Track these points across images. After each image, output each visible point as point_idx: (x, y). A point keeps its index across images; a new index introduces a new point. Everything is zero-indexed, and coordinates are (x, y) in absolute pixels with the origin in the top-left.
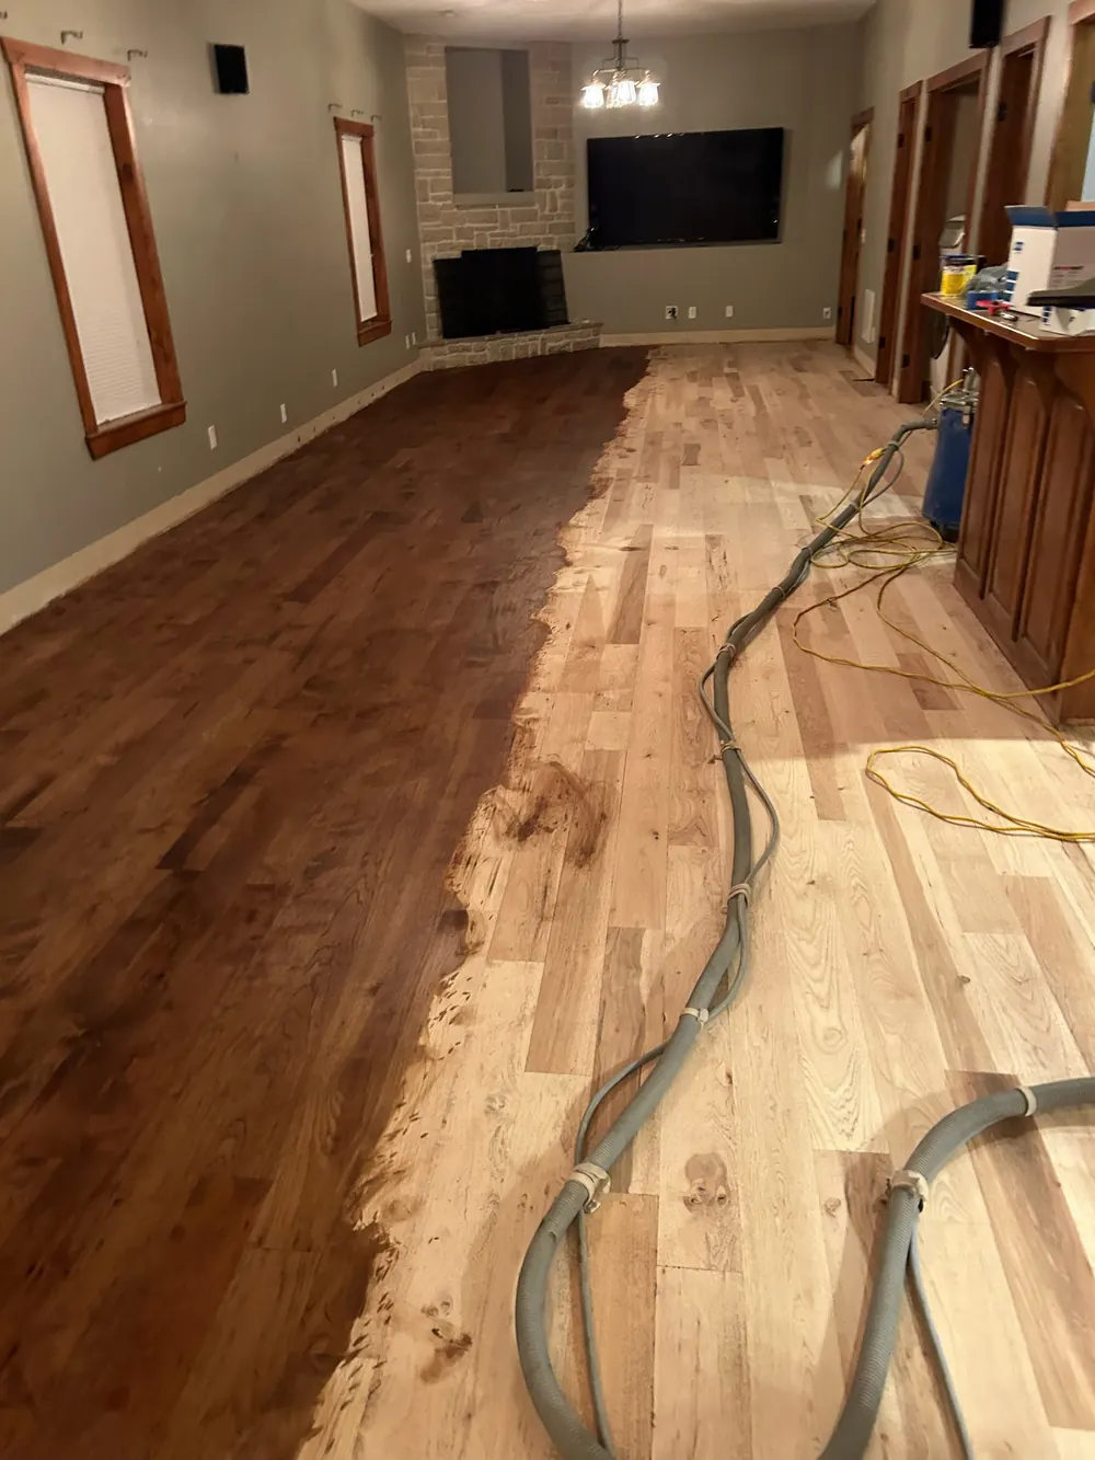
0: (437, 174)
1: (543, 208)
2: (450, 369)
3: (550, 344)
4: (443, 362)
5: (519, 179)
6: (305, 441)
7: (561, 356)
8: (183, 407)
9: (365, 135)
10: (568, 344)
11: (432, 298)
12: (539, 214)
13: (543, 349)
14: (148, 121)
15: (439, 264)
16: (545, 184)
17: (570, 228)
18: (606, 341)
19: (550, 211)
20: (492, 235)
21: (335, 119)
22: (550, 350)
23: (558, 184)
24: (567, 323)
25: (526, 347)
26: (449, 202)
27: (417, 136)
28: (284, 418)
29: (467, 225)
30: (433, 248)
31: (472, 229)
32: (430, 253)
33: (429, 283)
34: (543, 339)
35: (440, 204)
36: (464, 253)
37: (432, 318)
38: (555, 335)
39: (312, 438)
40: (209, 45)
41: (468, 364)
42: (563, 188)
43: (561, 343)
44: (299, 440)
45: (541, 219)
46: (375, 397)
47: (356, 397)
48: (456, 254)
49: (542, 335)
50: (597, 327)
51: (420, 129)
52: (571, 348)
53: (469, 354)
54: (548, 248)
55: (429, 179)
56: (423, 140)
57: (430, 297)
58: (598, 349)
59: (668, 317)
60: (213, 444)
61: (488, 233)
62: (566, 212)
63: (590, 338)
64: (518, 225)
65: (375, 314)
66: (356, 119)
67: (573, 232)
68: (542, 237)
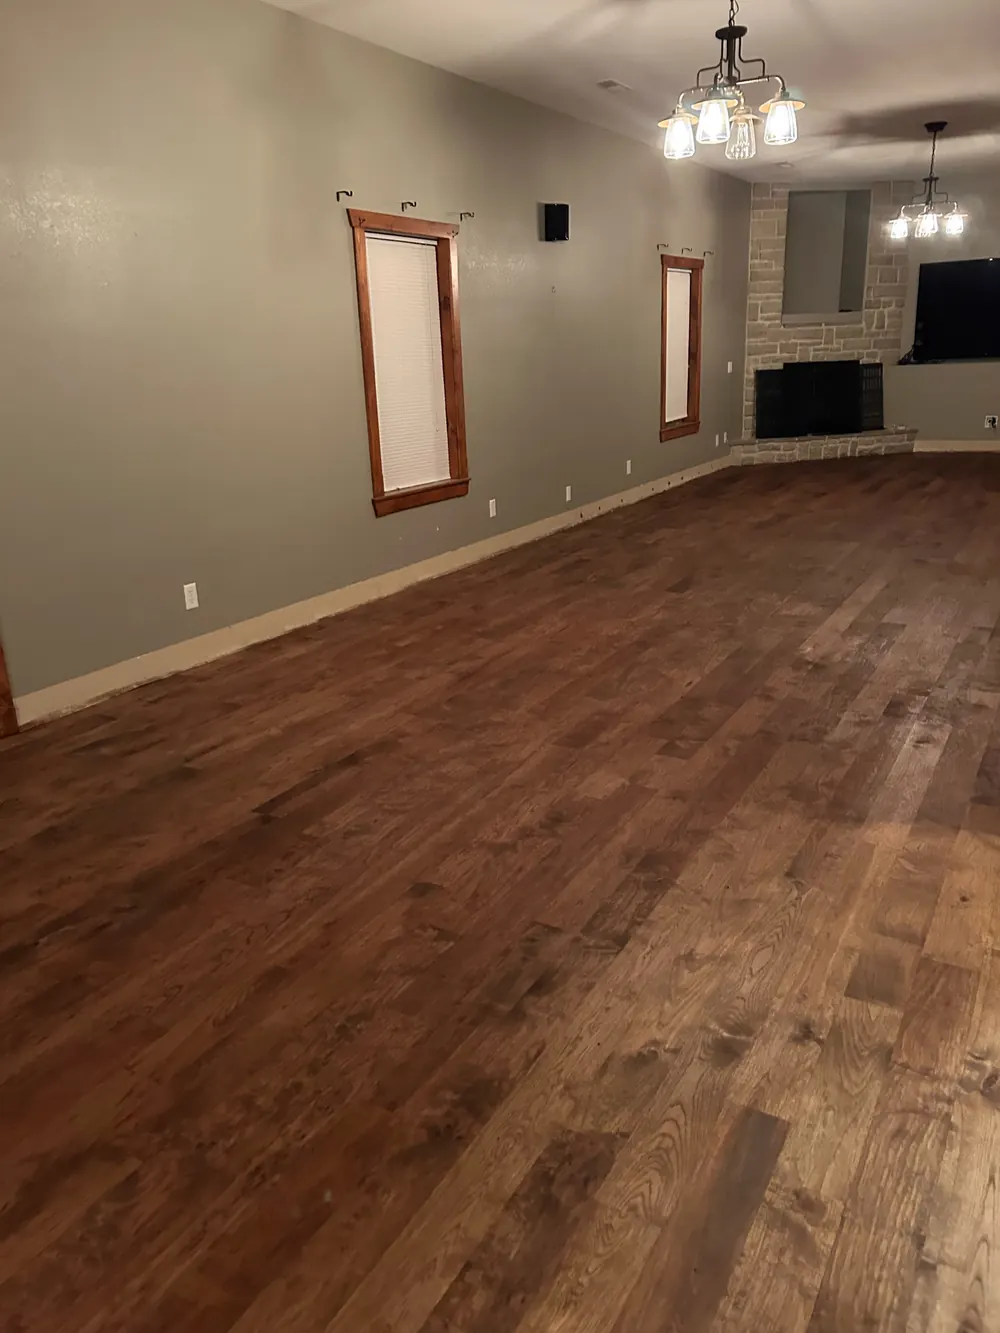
0: (768, 298)
1: (869, 326)
2: (756, 465)
3: (861, 447)
4: (752, 459)
5: (850, 301)
6: (587, 517)
7: (873, 457)
8: (467, 482)
9: (695, 268)
10: (880, 448)
11: (751, 403)
12: (865, 331)
13: (853, 451)
14: (472, 265)
15: (759, 374)
16: (876, 305)
17: (896, 343)
18: (919, 447)
19: (877, 327)
20: (815, 350)
21: (662, 256)
22: (860, 452)
23: (887, 304)
24: (882, 428)
25: (836, 449)
26: (778, 322)
27: (753, 266)
28: (568, 498)
29: (793, 341)
30: (756, 361)
31: (796, 344)
32: (753, 365)
33: (749, 390)
34: (853, 442)
35: (768, 323)
36: (785, 365)
37: (748, 421)
38: (867, 439)
39: (595, 515)
40: (539, 205)
41: (776, 461)
42: (893, 307)
43: (872, 447)
44: (582, 516)
45: (866, 336)
46: (671, 486)
47: (650, 484)
48: (779, 366)
49: (853, 439)
50: (913, 434)
51: (756, 261)
52: (883, 451)
53: (778, 452)
54: (872, 361)
55: (760, 302)
56: (759, 270)
57: (748, 401)
58: (911, 453)
59: (987, 425)
60: (493, 513)
61: (812, 348)
62: (893, 330)
63: (903, 443)
64: (842, 341)
65: (686, 416)
66: (686, 255)
67: (899, 347)
68: (865, 352)
